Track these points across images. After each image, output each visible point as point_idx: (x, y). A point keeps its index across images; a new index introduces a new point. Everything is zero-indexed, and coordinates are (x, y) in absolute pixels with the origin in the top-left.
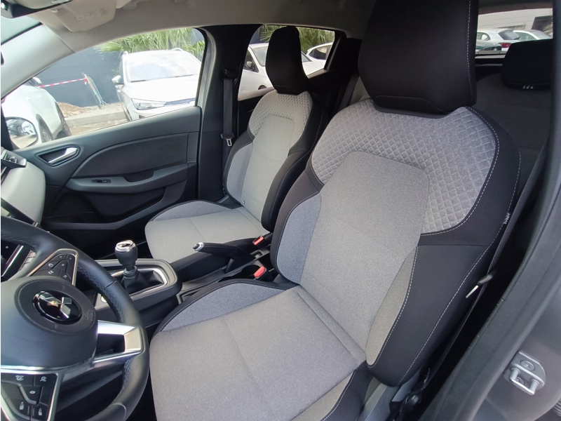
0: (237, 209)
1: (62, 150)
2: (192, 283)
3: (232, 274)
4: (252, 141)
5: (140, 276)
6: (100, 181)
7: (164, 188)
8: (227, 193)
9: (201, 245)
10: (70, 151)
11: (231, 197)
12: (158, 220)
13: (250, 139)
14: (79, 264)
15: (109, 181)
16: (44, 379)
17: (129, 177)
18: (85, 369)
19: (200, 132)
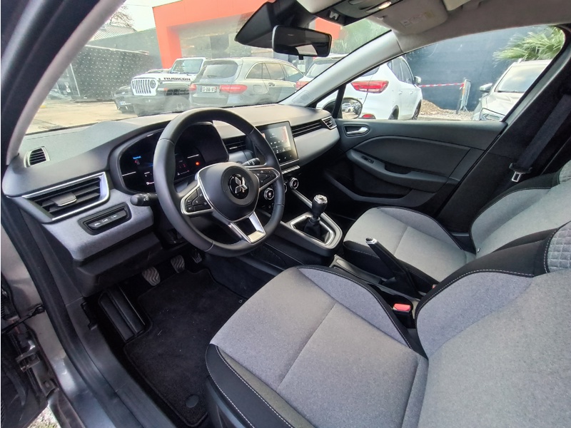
0: (466, 252)
1: (358, 127)
2: (351, 267)
3: (383, 289)
4: (551, 186)
5: (317, 227)
6: (366, 159)
7: (411, 189)
8: (468, 230)
9: (374, 241)
10: (363, 130)
11: (470, 236)
12: (382, 211)
13: (551, 183)
14: (275, 181)
15: (372, 162)
16: (205, 203)
17: (389, 166)
18: (224, 220)
19: (485, 151)
